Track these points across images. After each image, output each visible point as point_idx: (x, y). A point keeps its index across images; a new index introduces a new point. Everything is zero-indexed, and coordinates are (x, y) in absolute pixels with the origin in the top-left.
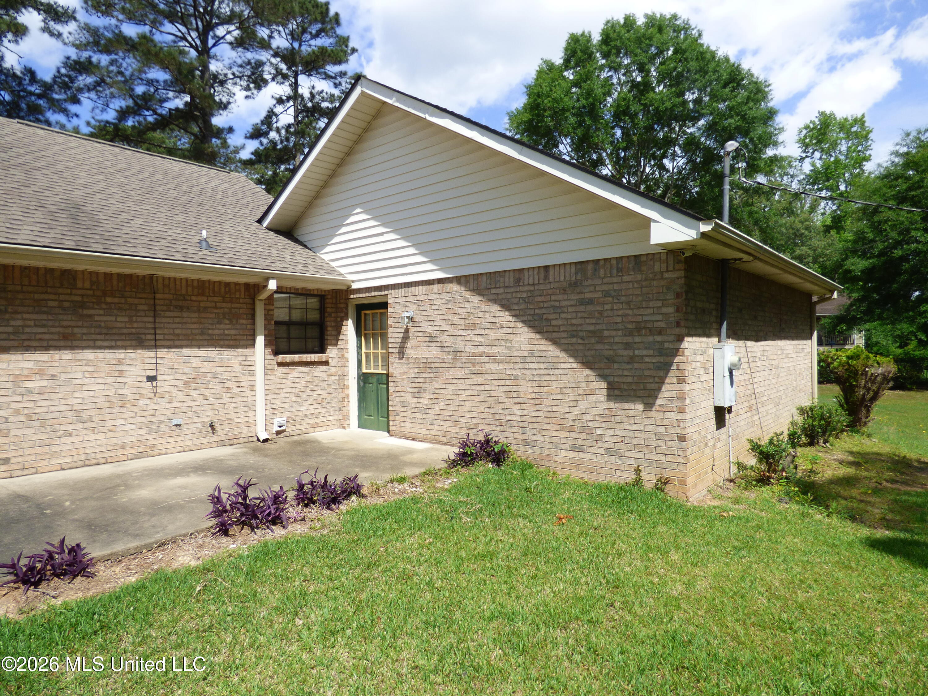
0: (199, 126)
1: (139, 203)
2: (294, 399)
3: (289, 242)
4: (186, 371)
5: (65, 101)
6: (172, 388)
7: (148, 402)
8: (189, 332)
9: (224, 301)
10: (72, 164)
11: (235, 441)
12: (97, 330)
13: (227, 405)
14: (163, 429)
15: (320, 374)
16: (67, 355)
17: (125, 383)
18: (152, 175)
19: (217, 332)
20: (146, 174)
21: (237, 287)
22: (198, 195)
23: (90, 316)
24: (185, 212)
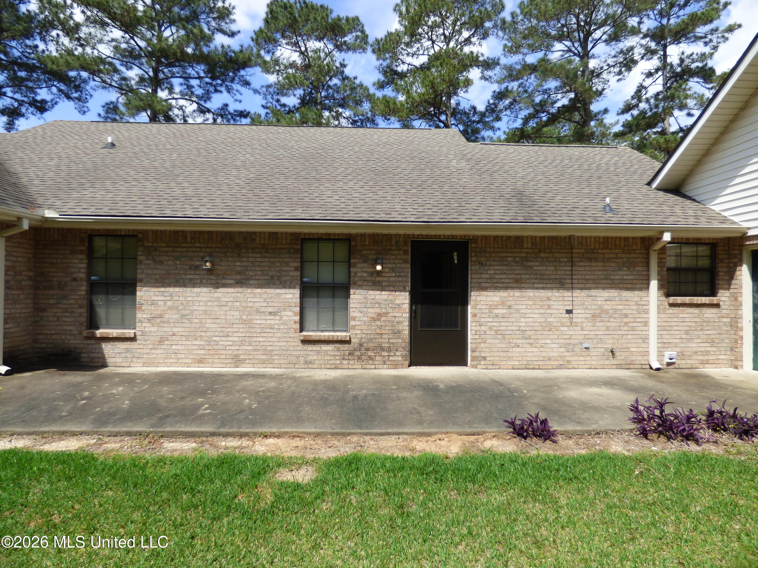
0: (580, 115)
1: (556, 184)
2: (684, 336)
3: (678, 198)
4: (594, 307)
5: (492, 121)
6: (583, 320)
7: (566, 329)
8: (596, 277)
9: (623, 253)
10: (512, 164)
11: (631, 366)
12: (535, 276)
13: (624, 337)
14: (576, 349)
15: (710, 316)
16: (517, 293)
17: (552, 314)
18: (562, 161)
19: (617, 277)
20: (558, 162)
21: (635, 241)
22: (596, 171)
23: (531, 267)
24: (589, 186)
